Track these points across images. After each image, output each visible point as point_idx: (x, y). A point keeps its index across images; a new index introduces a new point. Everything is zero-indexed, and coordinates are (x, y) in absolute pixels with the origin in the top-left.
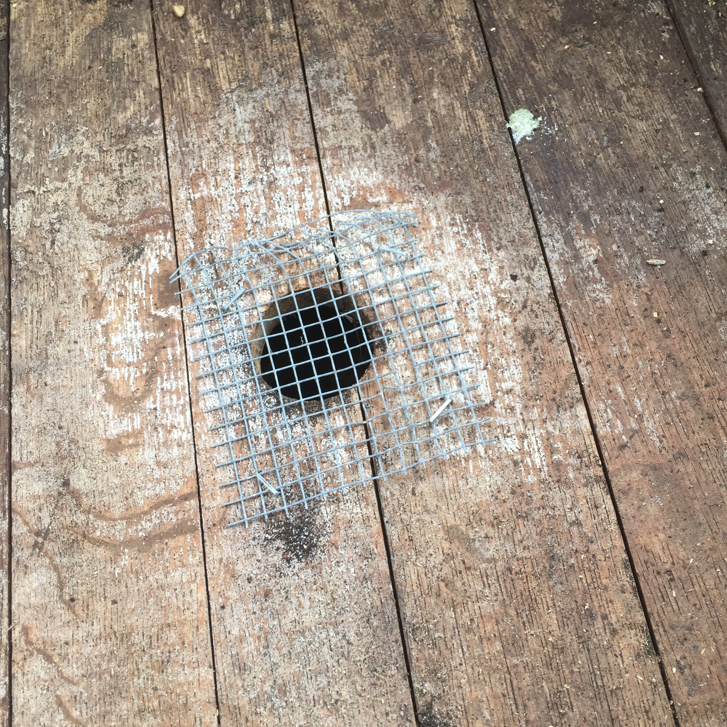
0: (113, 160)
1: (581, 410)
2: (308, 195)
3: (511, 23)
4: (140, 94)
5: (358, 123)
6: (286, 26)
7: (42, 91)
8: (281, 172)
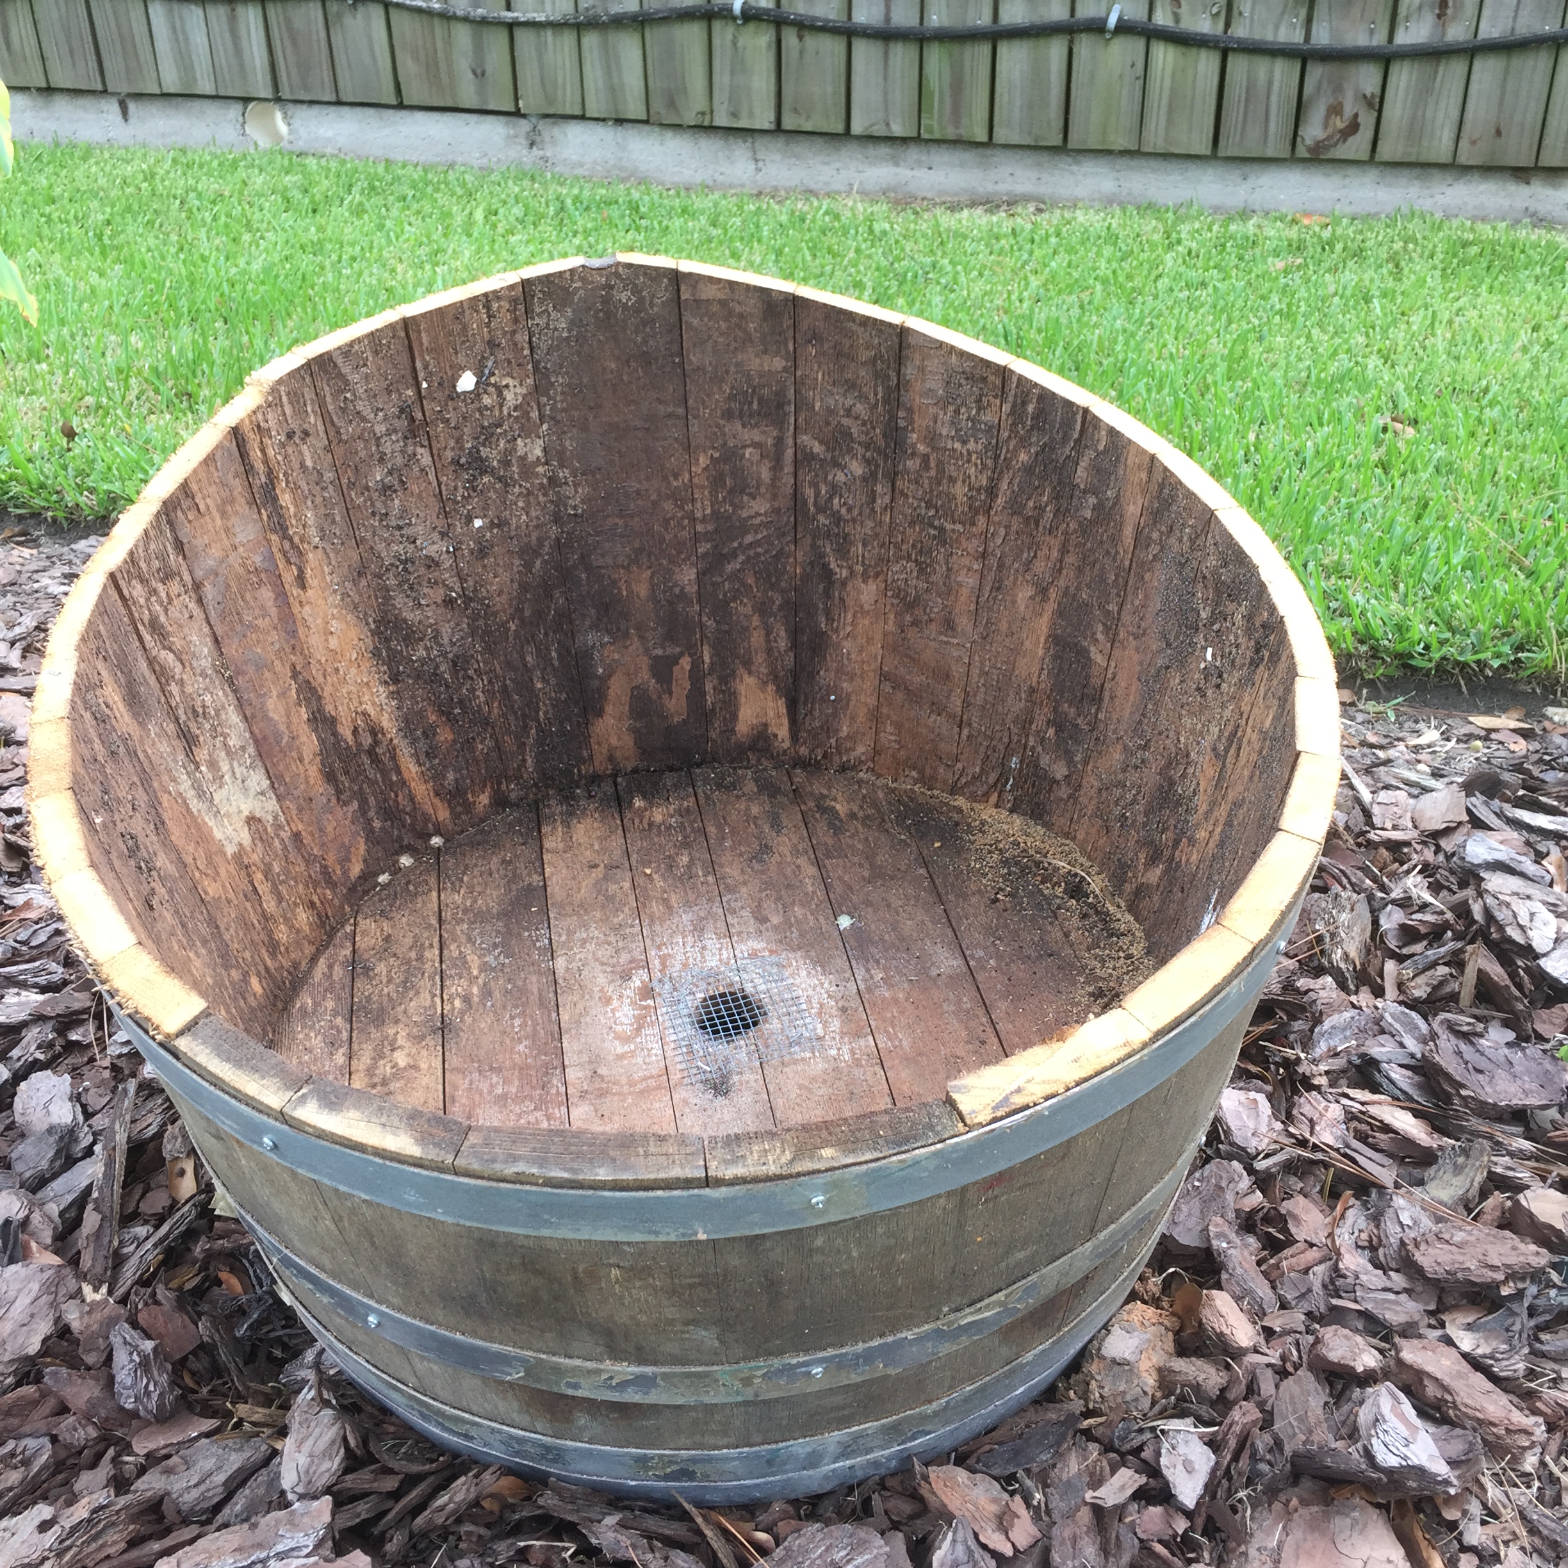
0: (612, 939)
1: (870, 1038)
2: (724, 952)
3: (840, 878)
4: (626, 910)
5: (752, 921)
6: (711, 879)
7: (569, 909)
8: (709, 943)
